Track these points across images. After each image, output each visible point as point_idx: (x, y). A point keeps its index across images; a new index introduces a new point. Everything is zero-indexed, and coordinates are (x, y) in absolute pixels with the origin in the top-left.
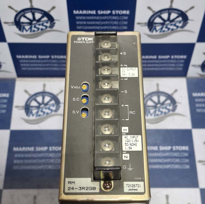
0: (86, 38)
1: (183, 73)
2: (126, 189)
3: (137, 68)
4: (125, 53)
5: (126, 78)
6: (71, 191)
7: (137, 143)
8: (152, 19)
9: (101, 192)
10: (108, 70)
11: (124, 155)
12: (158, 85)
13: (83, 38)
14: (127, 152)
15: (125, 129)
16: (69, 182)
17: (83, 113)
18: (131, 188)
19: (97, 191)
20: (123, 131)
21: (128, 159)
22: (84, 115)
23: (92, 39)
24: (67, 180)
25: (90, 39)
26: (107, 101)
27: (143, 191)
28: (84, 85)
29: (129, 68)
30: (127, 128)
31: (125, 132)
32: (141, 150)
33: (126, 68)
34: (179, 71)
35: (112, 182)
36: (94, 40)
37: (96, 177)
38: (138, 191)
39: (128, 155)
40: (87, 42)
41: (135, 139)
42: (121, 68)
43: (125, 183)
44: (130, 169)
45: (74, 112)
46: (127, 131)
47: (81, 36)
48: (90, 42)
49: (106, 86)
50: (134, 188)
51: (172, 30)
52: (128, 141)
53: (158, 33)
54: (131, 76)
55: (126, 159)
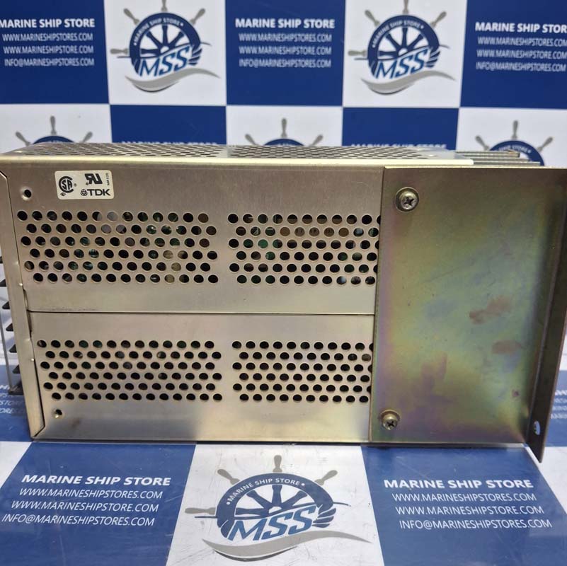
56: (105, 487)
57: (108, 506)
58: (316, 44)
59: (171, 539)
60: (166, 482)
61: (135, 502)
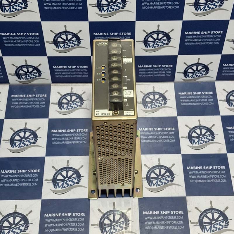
0: (103, 43)
1: (171, 79)
2: (125, 114)
3: (132, 58)
4: (125, 51)
5: (126, 63)
6: (98, 115)
7: (131, 94)
8: (147, 38)
9: (113, 116)
10: (116, 58)
11: (124, 99)
12: (154, 87)
13: (102, 43)
14: (126, 98)
15: (125, 88)
16: (97, 111)
17: (103, 81)
18: (128, 114)
19: (111, 115)
20: (124, 89)
21: (127, 101)
22: (103, 82)
23: (107, 43)
24: (96, 110)
25: (105, 43)
26: (115, 72)
27: (134, 115)
28: (103, 67)
29: (127, 58)
30: (126, 87)
31: (125, 89)
32: (133, 97)
33: (125, 58)
34: (169, 77)
35: (118, 111)
36: (108, 44)
37: (110, 109)
38: (131, 115)
39: (126, 99)
40: (104, 45)
41: (130, 92)
42: (123, 58)
43: (125, 111)
44: (127, 105)
45: (98, 80)
46: (126, 89)
47: (100, 42)
48: (106, 45)
49: (115, 65)
50: (129, 114)
51: (161, 46)
52: (127, 93)
53: (151, 48)
54: (129, 62)
55: (125, 101)
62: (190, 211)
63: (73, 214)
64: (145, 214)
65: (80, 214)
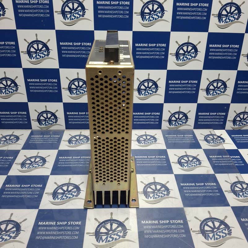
8: (140, 86)
51: (151, 94)
53: (143, 96)
56: (26, 188)
57: (27, 193)
58: (123, 10)
59: (41, 200)
60: (41, 186)
61: (33, 191)
62: (190, 221)
63: (69, 223)
64: (143, 223)
65: (75, 222)
